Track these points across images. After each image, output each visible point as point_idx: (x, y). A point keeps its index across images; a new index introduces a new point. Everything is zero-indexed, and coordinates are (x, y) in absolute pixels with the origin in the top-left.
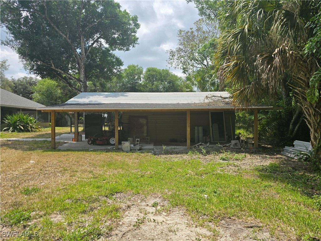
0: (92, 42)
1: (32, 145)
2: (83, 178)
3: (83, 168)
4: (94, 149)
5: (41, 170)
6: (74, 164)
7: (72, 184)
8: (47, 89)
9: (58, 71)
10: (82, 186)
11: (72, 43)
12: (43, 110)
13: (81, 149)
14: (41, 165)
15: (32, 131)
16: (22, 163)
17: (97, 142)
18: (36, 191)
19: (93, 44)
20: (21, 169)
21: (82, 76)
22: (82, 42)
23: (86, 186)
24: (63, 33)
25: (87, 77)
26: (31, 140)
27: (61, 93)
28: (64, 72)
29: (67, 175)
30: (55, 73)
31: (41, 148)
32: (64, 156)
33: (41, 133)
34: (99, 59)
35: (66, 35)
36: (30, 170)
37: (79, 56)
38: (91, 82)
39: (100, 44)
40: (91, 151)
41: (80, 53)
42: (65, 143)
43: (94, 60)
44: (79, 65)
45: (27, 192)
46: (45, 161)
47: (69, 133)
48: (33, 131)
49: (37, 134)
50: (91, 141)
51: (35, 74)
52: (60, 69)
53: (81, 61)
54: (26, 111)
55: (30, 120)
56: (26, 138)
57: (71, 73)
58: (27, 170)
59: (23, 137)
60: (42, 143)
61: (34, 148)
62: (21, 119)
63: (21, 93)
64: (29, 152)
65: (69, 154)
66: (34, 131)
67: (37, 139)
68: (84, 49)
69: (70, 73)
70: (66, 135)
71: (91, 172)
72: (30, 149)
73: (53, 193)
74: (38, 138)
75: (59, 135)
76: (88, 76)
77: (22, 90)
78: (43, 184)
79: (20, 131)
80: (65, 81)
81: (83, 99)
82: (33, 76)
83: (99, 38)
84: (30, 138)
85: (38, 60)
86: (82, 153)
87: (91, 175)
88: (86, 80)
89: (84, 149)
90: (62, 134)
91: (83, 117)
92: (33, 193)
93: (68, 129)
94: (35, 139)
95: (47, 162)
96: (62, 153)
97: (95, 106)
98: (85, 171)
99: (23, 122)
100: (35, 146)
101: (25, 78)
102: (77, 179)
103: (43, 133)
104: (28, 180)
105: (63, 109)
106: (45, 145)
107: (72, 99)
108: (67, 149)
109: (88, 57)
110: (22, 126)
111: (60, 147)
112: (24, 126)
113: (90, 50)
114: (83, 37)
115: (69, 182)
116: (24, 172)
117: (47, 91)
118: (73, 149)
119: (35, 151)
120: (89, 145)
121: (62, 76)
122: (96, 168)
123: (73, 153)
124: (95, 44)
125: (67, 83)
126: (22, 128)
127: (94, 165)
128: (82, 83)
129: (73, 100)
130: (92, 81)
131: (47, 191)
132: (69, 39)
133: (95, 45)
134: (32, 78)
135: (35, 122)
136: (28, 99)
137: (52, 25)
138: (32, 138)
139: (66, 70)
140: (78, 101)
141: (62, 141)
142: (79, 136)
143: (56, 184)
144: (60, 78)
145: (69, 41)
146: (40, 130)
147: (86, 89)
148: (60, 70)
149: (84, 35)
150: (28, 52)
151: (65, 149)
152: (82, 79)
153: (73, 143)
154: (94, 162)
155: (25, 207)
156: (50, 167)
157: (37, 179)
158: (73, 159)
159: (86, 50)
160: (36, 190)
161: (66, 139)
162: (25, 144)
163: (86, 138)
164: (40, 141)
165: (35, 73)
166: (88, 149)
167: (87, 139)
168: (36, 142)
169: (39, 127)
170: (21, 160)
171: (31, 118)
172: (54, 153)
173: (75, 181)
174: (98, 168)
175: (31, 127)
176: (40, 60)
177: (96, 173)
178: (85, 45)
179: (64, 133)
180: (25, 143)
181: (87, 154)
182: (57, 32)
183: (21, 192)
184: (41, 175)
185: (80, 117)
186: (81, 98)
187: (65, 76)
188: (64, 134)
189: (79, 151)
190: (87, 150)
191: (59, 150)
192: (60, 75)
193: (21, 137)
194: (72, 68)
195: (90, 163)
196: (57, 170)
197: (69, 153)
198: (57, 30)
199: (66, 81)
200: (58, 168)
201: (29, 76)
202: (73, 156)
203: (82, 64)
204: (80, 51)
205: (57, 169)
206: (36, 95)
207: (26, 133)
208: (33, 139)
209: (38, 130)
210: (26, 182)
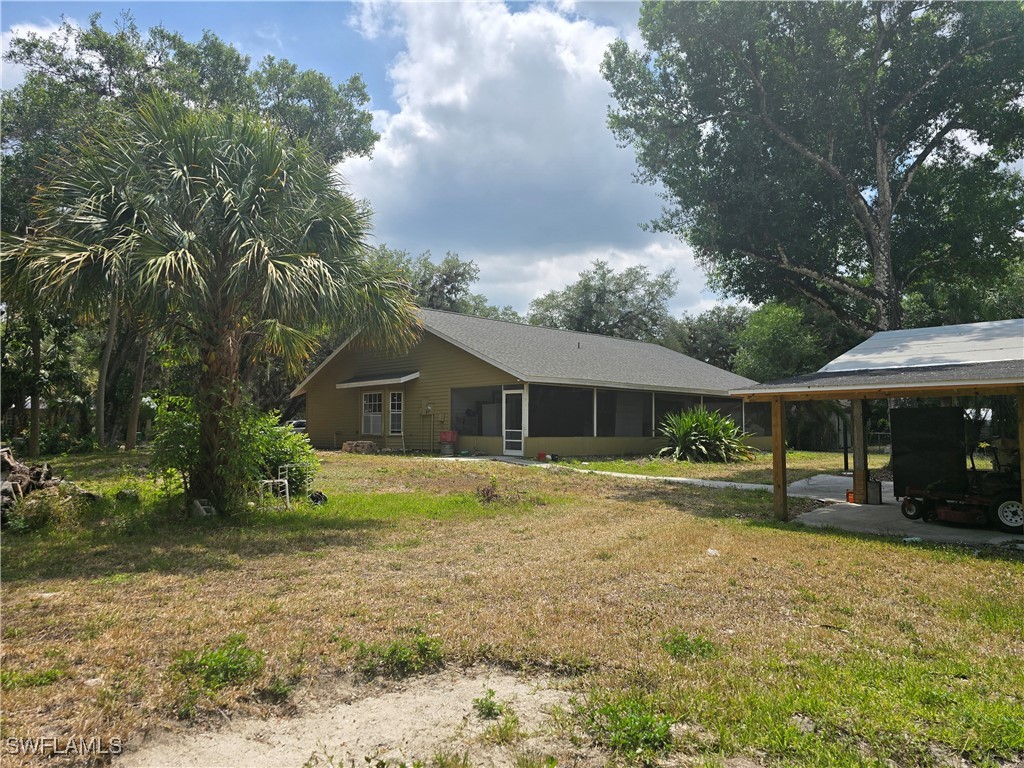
0: (920, 151)
1: (724, 502)
2: (872, 647)
3: (875, 605)
4: (929, 537)
5: (733, 584)
6: (841, 585)
7: (826, 656)
8: (773, 335)
9: (803, 276)
10: (861, 676)
11: (843, 173)
12: (749, 396)
13: (874, 531)
14: (735, 565)
15: (729, 460)
16: (686, 551)
17: (942, 512)
18: (704, 651)
19: (922, 157)
20: (681, 568)
21: (882, 276)
22: (879, 162)
23: (880, 682)
24: (815, 151)
25: (901, 279)
26: (723, 484)
27: (816, 343)
28: (820, 273)
29: (815, 618)
30: (793, 282)
31: (744, 512)
32: (813, 547)
33: (752, 467)
34: (950, 204)
35: (825, 155)
36: (703, 576)
37: (870, 210)
38: (918, 295)
39: (951, 148)
40: (914, 544)
41: (876, 202)
42: (823, 504)
43: (929, 214)
44: (869, 243)
45: (679, 648)
46: (748, 555)
47: (839, 473)
48: (733, 460)
49: (743, 468)
50: (914, 508)
51: (737, 296)
52: (806, 266)
53: (878, 225)
54: (715, 402)
55: (725, 429)
56: (712, 479)
57: (846, 275)
58: (693, 574)
59: (704, 475)
60: (751, 497)
61: (727, 512)
62: (701, 424)
63: (708, 353)
64: (710, 522)
65: (830, 542)
66: (736, 462)
67: (739, 486)
68: (887, 184)
69: (841, 273)
70: (830, 477)
71: (904, 627)
72: (716, 513)
73: (753, 673)
74: (743, 481)
75: (807, 477)
76: (905, 273)
77: (710, 345)
78: (731, 631)
79: (699, 457)
80: (823, 302)
81: (886, 354)
82: (733, 301)
83: (945, 130)
84: (721, 479)
85: (743, 253)
86: (878, 546)
87: (902, 641)
88: (898, 289)
89: (885, 532)
90: (815, 473)
91: (886, 418)
92: (694, 656)
93: (835, 460)
94: (733, 484)
95: (755, 559)
96: (807, 536)
97: (925, 374)
98: (882, 618)
99: (707, 433)
100: (732, 504)
101: (716, 312)
102: (848, 642)
103: (760, 467)
104: (692, 608)
105: (807, 390)
106: (757, 505)
107: (843, 358)
108: (825, 525)
109: (903, 208)
110: (702, 444)
111: (803, 517)
112: (709, 444)
113: (910, 180)
114: (883, 144)
115: (818, 648)
116: (684, 580)
117: (771, 342)
118: (844, 527)
119: (727, 521)
120: (908, 523)
121: (816, 288)
122: (928, 613)
123: (845, 541)
124: (929, 156)
125: (829, 308)
126: (704, 449)
127: (921, 601)
128: (880, 302)
129: (844, 361)
130: (919, 289)
131: (737, 660)
132: (834, 164)
133: (929, 161)
134: (733, 308)
135: (738, 434)
136: (725, 369)
137: (782, 135)
138: (727, 479)
139: (826, 266)
140: (867, 363)
141: (814, 497)
142: (869, 485)
143: (771, 645)
144: (808, 294)
145: (835, 170)
146: (751, 460)
147: (897, 320)
148: (805, 270)
149: (888, 137)
150: (716, 235)
151: (819, 525)
152: (882, 288)
153: (850, 507)
154: (922, 587)
155: (663, 696)
156: (762, 577)
157: (715, 612)
158: (840, 563)
159: (895, 186)
160: (705, 649)
161: (829, 492)
162: (706, 498)
163: (897, 494)
164: (747, 491)
165: (735, 292)
166: (902, 534)
167: (901, 499)
168: (735, 494)
169: (747, 449)
170: (688, 542)
171: (727, 422)
172: (781, 532)
173: (840, 648)
174: (938, 617)
175: (728, 449)
176: (749, 250)
177: (926, 637)
178: (893, 167)
179: (822, 472)
180: (707, 492)
181: (898, 554)
182: (795, 152)
183: (663, 643)
184: (730, 599)
185: (882, 420)
186: (879, 349)
187: (823, 287)
188: (821, 475)
189: (865, 536)
190: (896, 539)
191: (799, 527)
192: (808, 285)
193: (701, 476)
194: (847, 258)
195: (907, 592)
196: (782, 592)
197: (832, 539)
198: (797, 145)
199: (828, 301)
200: (786, 586)
201: (725, 304)
202: (844, 553)
203: (881, 235)
204: (875, 193)
205: (781, 588)
206: (744, 357)
207: (713, 465)
208: (728, 484)
209: (745, 458)
210: (684, 613)
